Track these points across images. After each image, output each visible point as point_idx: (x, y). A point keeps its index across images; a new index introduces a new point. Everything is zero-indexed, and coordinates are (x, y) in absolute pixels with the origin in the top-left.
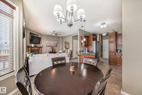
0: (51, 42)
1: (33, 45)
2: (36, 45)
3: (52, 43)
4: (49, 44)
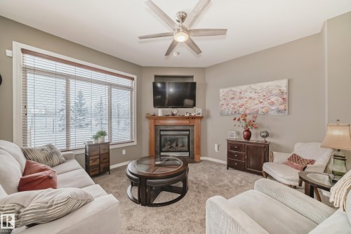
0: (243, 88)
4: (234, 101)
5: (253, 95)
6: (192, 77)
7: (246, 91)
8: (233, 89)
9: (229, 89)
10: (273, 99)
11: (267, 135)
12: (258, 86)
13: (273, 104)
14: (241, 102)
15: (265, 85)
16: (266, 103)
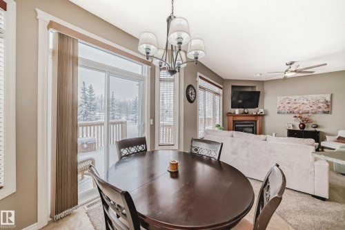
0: (297, 97)
1: (237, 111)
2: (246, 111)
3: (301, 101)
4: (290, 105)
5: (305, 102)
6: (255, 87)
7: (299, 99)
8: (289, 97)
9: (286, 97)
10: (321, 105)
11: (317, 126)
12: (309, 97)
13: (320, 107)
14: (295, 106)
15: (314, 96)
16: (315, 107)
